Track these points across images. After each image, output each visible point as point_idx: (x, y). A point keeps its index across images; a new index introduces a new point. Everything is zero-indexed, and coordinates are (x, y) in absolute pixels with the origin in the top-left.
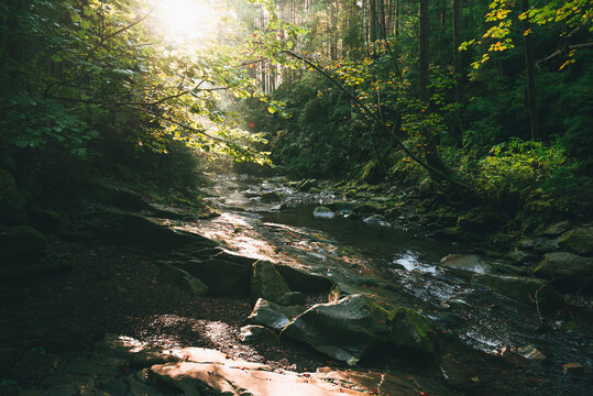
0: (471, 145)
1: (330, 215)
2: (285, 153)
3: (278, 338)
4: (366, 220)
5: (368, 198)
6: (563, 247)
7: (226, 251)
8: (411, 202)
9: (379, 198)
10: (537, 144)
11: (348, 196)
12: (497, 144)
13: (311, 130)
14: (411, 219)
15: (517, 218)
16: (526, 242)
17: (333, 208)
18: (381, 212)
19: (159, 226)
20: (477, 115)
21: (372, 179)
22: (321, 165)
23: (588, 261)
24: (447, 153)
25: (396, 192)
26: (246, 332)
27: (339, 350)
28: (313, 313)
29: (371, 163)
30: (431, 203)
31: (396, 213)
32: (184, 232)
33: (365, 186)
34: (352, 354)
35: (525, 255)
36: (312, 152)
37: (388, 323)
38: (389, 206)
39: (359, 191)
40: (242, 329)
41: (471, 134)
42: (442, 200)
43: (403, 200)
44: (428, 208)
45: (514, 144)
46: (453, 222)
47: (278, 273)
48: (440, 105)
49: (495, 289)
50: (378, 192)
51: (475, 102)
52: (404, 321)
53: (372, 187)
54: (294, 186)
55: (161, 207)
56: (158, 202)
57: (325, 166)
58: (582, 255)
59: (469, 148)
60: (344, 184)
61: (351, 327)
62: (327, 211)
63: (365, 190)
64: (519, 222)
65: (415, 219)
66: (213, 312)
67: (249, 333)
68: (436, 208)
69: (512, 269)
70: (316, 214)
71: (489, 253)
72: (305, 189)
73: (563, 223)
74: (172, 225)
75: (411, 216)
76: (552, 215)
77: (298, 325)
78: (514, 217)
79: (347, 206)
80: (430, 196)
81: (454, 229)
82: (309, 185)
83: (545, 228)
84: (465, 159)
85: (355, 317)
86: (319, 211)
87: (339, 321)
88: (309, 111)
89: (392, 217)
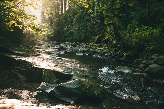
0: (130, 29)
1: (82, 54)
2: (69, 33)
3: (47, 95)
4: (94, 56)
5: (96, 49)
6: (155, 62)
7: (35, 66)
8: (110, 49)
9: (99, 48)
10: (150, 27)
11: (89, 48)
12: (137, 28)
13: (77, 25)
14: (109, 55)
15: (143, 53)
16: (144, 62)
17: (83, 52)
18: (99, 53)
19: (11, 58)
20: (132, 18)
21: (98, 42)
22: (81, 37)
23: (163, 67)
24: (121, 32)
25: (106, 46)
26: (35, 93)
27: (68, 99)
28: (60, 86)
29: (98, 37)
30: (116, 49)
31: (104, 53)
32: (20, 60)
33: (95, 44)
34: (72, 100)
35: (143, 66)
36: (78, 33)
37: (87, 89)
38: (102, 51)
39: (93, 46)
40: (34, 93)
41: (130, 25)
42: (120, 48)
43: (107, 49)
44: (115, 51)
45: (143, 28)
46: (122, 56)
47: (52, 73)
48: (118, 15)
49: (131, 78)
50: (100, 46)
51: (132, 14)
52: (92, 88)
53: (98, 45)
54: (71, 45)
55: (16, 52)
56: (16, 50)
57: (82, 38)
58: (161, 65)
59: (129, 30)
60: (89, 44)
61: (73, 91)
62: (81, 53)
63: (95, 46)
64: (144, 55)
65: (111, 55)
66: (26, 87)
67: (36, 94)
68: (118, 51)
69: (138, 71)
70: (77, 54)
71: (133, 66)
72: (75, 46)
73: (156, 54)
74: (16, 57)
75: (109, 54)
76: (153, 52)
77: (54, 91)
78: (142, 53)
79: (88, 51)
80: (116, 47)
81: (123, 58)
82: (76, 44)
83: (151, 56)
84: (128, 34)
85: (74, 87)
86: (78, 53)
87: (69, 89)
88: (77, 18)
89: (103, 55)
